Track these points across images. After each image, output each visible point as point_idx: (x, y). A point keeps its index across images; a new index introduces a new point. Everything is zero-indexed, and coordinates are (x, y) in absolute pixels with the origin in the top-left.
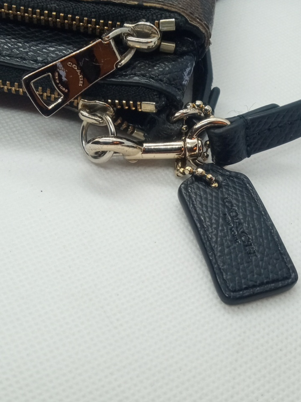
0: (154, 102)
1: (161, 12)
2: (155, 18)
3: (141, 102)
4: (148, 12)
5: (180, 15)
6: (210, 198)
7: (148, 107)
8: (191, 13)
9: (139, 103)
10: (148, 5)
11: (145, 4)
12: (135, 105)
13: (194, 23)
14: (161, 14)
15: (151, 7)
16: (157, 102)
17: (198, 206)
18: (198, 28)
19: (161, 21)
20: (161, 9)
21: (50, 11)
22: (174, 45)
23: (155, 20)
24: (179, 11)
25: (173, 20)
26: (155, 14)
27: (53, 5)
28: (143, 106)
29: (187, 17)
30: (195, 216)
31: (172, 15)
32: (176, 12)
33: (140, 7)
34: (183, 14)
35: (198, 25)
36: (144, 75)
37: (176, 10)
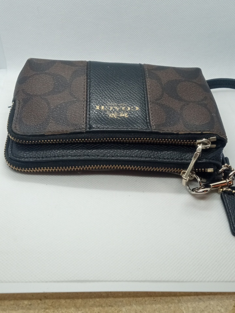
0: (212, 168)
1: (210, 135)
2: (208, 137)
3: (207, 168)
4: (205, 135)
5: (217, 135)
6: (233, 199)
7: (210, 170)
8: (220, 133)
9: (206, 169)
10: (205, 132)
11: (203, 132)
12: (205, 170)
13: (222, 137)
14: (210, 136)
15: (206, 133)
16: (214, 168)
17: (228, 201)
18: (223, 138)
19: (211, 138)
20: (210, 134)
21: (168, 139)
22: (215, 145)
23: (208, 138)
24: (216, 133)
25: (215, 137)
26: (208, 135)
27: (169, 137)
28: (208, 170)
29: (219, 135)
30: (226, 204)
31: (214, 135)
32: (215, 134)
33: (202, 134)
34: (218, 134)
35: (223, 137)
36: (207, 159)
37: (215, 133)
